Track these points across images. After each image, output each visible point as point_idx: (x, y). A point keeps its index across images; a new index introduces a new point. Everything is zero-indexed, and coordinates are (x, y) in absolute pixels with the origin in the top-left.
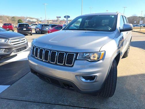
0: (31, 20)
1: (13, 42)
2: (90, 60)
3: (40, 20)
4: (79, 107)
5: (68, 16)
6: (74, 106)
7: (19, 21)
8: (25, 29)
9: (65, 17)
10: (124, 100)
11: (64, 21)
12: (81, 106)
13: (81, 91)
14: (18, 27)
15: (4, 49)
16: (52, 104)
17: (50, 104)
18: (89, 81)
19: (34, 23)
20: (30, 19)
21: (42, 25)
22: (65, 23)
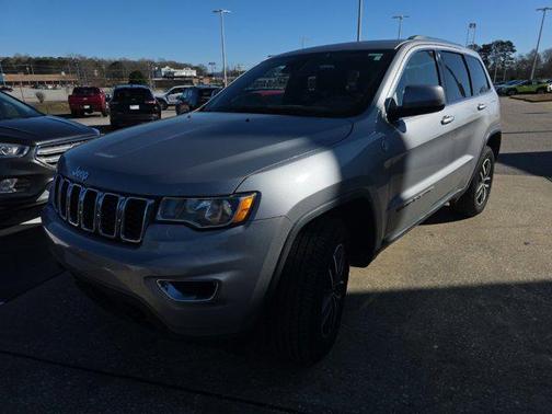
0: (178, 73)
1: (46, 156)
2: (197, 225)
3: (210, 71)
7: (134, 77)
8: (137, 107)
14: (113, 100)
15: (16, 180)
18: (193, 298)
19: (187, 82)
20: (172, 70)
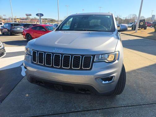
2: (107, 62)
4: (94, 110)
5: (41, 14)
6: (89, 110)
9: (37, 15)
10: (129, 95)
11: (35, 19)
12: (95, 109)
13: (99, 93)
16: (64, 113)
17: (63, 113)
18: (107, 82)
21: (12, 25)
22: (38, 22)
